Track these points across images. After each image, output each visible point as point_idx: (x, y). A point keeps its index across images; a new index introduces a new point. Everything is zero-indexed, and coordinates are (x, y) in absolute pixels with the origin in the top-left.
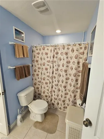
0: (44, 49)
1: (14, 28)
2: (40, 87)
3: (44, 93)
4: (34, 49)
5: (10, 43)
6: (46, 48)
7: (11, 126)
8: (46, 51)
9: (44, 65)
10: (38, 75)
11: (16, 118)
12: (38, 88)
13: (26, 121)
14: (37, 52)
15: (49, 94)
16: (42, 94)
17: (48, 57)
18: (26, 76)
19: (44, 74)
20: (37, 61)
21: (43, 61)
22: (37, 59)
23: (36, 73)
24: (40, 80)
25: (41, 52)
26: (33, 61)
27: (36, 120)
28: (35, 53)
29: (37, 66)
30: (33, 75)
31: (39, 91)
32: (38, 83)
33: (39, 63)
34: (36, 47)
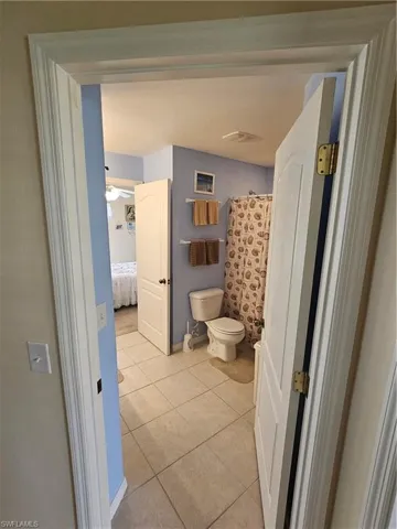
0: (252, 206)
1: (196, 173)
2: (238, 294)
3: (246, 310)
4: (234, 206)
5: (188, 200)
6: (258, 204)
7: (175, 347)
8: (257, 209)
9: (250, 243)
10: (237, 265)
11: (183, 340)
12: (234, 297)
13: (198, 351)
14: (239, 211)
15: (257, 313)
16: (242, 312)
17: (260, 224)
18: (208, 263)
19: (250, 264)
20: (238, 233)
21: (250, 233)
22: (239, 228)
23: (233, 261)
24: (240, 277)
25: (246, 213)
26: (229, 232)
27: (215, 355)
28: (234, 215)
29: (238, 245)
30: (227, 264)
31: (235, 304)
32: (236, 285)
33: (242, 236)
34: (237, 201)
